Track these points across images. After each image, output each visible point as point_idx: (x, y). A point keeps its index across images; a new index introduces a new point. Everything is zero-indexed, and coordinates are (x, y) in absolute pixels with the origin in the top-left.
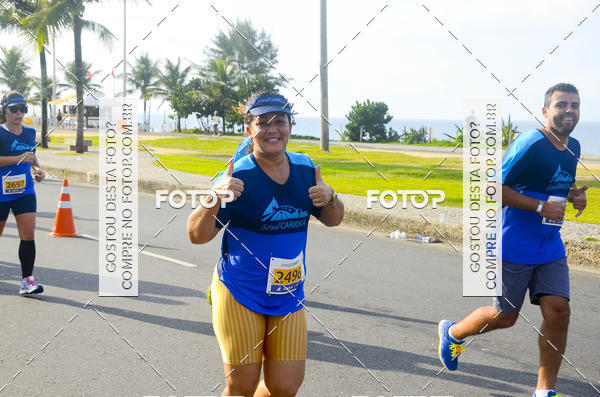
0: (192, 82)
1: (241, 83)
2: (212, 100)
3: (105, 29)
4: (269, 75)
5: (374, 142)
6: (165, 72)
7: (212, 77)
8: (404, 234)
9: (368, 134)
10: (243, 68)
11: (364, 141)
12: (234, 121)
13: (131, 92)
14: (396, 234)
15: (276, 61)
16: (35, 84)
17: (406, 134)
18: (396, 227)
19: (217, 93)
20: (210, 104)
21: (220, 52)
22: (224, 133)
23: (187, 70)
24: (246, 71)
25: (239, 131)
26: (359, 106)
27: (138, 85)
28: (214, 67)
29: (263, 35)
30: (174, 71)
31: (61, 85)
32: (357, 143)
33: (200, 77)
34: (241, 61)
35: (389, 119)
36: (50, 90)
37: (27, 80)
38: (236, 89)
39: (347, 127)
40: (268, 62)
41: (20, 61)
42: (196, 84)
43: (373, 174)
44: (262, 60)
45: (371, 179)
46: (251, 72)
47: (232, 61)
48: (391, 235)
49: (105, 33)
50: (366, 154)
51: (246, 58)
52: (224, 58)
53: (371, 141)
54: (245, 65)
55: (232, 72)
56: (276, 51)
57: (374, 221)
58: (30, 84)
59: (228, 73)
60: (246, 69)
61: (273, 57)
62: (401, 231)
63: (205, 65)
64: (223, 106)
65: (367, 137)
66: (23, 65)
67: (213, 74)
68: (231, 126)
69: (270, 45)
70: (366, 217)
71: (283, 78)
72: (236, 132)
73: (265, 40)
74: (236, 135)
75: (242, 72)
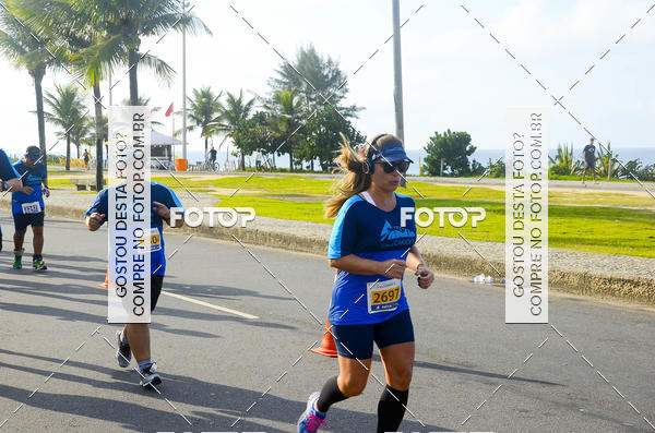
0: (255, 116)
1: (309, 115)
2: (278, 135)
3: (162, 62)
4: (339, 105)
5: (457, 176)
6: (227, 107)
7: (278, 110)
8: (489, 278)
9: (449, 167)
10: (312, 100)
11: (445, 175)
12: (302, 157)
13: (191, 128)
14: (481, 278)
15: (347, 91)
16: (91, 124)
17: (492, 166)
18: (480, 270)
19: (283, 128)
20: (276, 139)
21: (286, 83)
22: (292, 171)
23: (251, 103)
24: (314, 102)
25: (308, 167)
26: (438, 136)
27: (199, 122)
28: (278, 99)
30: (236, 104)
32: (437, 178)
33: (264, 110)
34: (308, 92)
35: (473, 150)
36: (106, 130)
37: (82, 120)
38: (304, 122)
39: (426, 160)
40: (338, 93)
41: (75, 100)
42: (260, 117)
44: (331, 90)
46: (320, 104)
47: (299, 92)
48: (475, 280)
49: (162, 67)
50: (445, 189)
51: (313, 88)
52: (289, 89)
53: (452, 175)
54: (313, 96)
55: (299, 104)
56: (345, 78)
57: (456, 265)
58: (85, 124)
59: (294, 104)
61: (342, 85)
62: (487, 274)
64: (290, 141)
65: (449, 171)
66: (78, 104)
67: (279, 106)
68: (299, 163)
69: (338, 73)
70: (446, 260)
71: (354, 108)
72: (305, 168)
73: (333, 68)
74: (304, 172)
75: (310, 103)
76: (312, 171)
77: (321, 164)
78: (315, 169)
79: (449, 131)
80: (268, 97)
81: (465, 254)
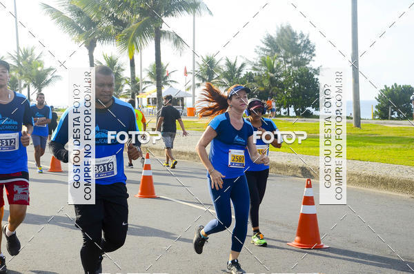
0: (246, 75)
1: (286, 74)
2: (262, 89)
3: (178, 36)
4: (308, 66)
5: (402, 119)
6: (225, 69)
7: (263, 71)
9: (396, 113)
10: (288, 63)
11: (392, 119)
12: (281, 106)
13: (199, 85)
15: (314, 55)
16: (127, 83)
19: (266, 83)
20: (261, 93)
21: (268, 51)
23: (243, 66)
24: (290, 65)
25: (285, 113)
26: (387, 89)
27: (204, 80)
28: (264, 63)
30: (231, 67)
31: (146, 82)
32: (386, 121)
33: (253, 72)
34: (286, 57)
36: (138, 87)
37: (121, 80)
38: (282, 79)
39: (377, 107)
40: (308, 57)
41: (117, 65)
42: (249, 77)
43: (398, 146)
44: (304, 55)
45: (397, 149)
46: (295, 65)
47: (279, 57)
49: (178, 41)
50: (393, 129)
51: (289, 54)
52: (272, 55)
53: (398, 119)
54: (289, 60)
55: (278, 66)
56: (314, 47)
57: (400, 184)
58: (123, 82)
59: (275, 66)
60: (291, 62)
61: (311, 52)
64: (272, 94)
65: (396, 115)
66: (119, 68)
67: (263, 68)
68: (279, 110)
69: (309, 42)
70: (392, 181)
72: (282, 114)
73: (305, 38)
74: (282, 117)
75: (287, 65)
76: (288, 116)
77: (295, 111)
78: (290, 115)
79: (395, 84)
80: (255, 61)
81: (406, 177)
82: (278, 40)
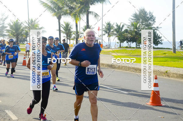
0: (125, 30)
2: (132, 36)
3: (96, 14)
4: (152, 26)
6: (116, 27)
7: (132, 28)
10: (143, 25)
13: (104, 34)
15: (155, 22)
16: (74, 34)
19: (134, 34)
20: (131, 38)
21: (135, 20)
22: (137, 48)
23: (123, 26)
24: (144, 26)
27: (107, 32)
28: (133, 25)
29: (150, 13)
30: (119, 27)
31: (82, 33)
33: (128, 29)
34: (142, 22)
36: (78, 35)
37: (71, 32)
38: (141, 32)
40: (152, 22)
41: (69, 26)
44: (150, 21)
46: (146, 26)
47: (139, 22)
49: (96, 15)
51: (144, 21)
52: (136, 22)
54: (144, 24)
55: (139, 26)
56: (155, 18)
58: (72, 33)
59: (138, 26)
61: (154, 20)
63: (129, 24)
64: (136, 38)
66: (70, 27)
67: (132, 27)
68: (139, 45)
69: (153, 16)
71: (157, 27)
73: (151, 14)
75: (143, 26)
82: (139, 15)
